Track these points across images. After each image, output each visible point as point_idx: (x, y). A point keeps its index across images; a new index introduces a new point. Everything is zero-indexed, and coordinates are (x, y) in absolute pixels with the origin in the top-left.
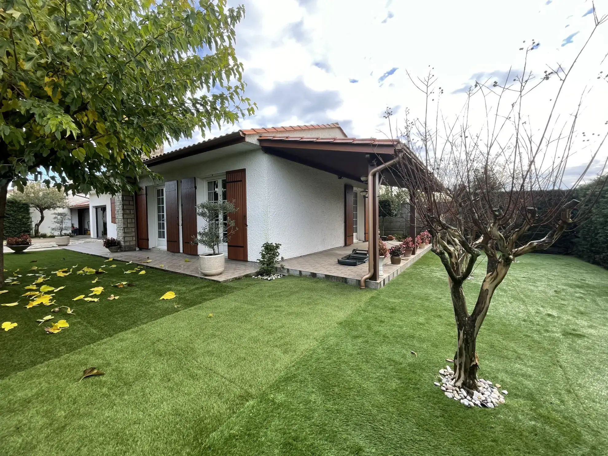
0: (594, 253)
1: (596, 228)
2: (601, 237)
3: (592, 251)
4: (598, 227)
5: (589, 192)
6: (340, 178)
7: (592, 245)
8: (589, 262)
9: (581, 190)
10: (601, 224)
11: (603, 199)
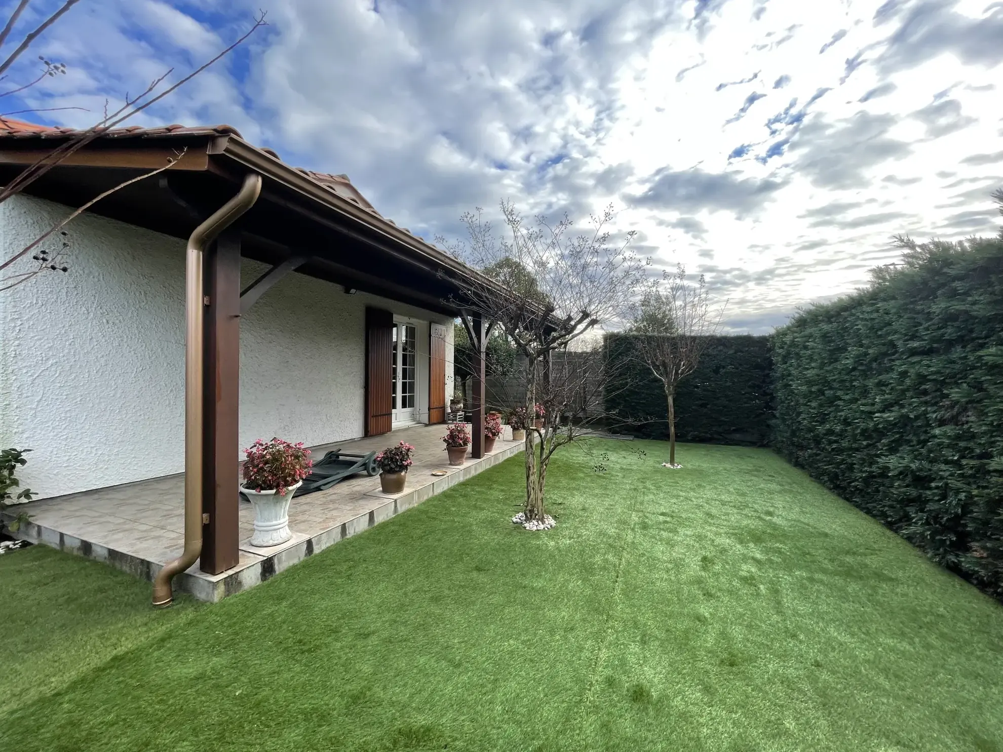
0: (797, 446)
1: (797, 403)
2: (804, 419)
3: (793, 444)
4: (801, 401)
5: (788, 339)
6: (347, 291)
7: (794, 433)
8: (789, 461)
9: (778, 336)
10: (805, 396)
11: (805, 352)
